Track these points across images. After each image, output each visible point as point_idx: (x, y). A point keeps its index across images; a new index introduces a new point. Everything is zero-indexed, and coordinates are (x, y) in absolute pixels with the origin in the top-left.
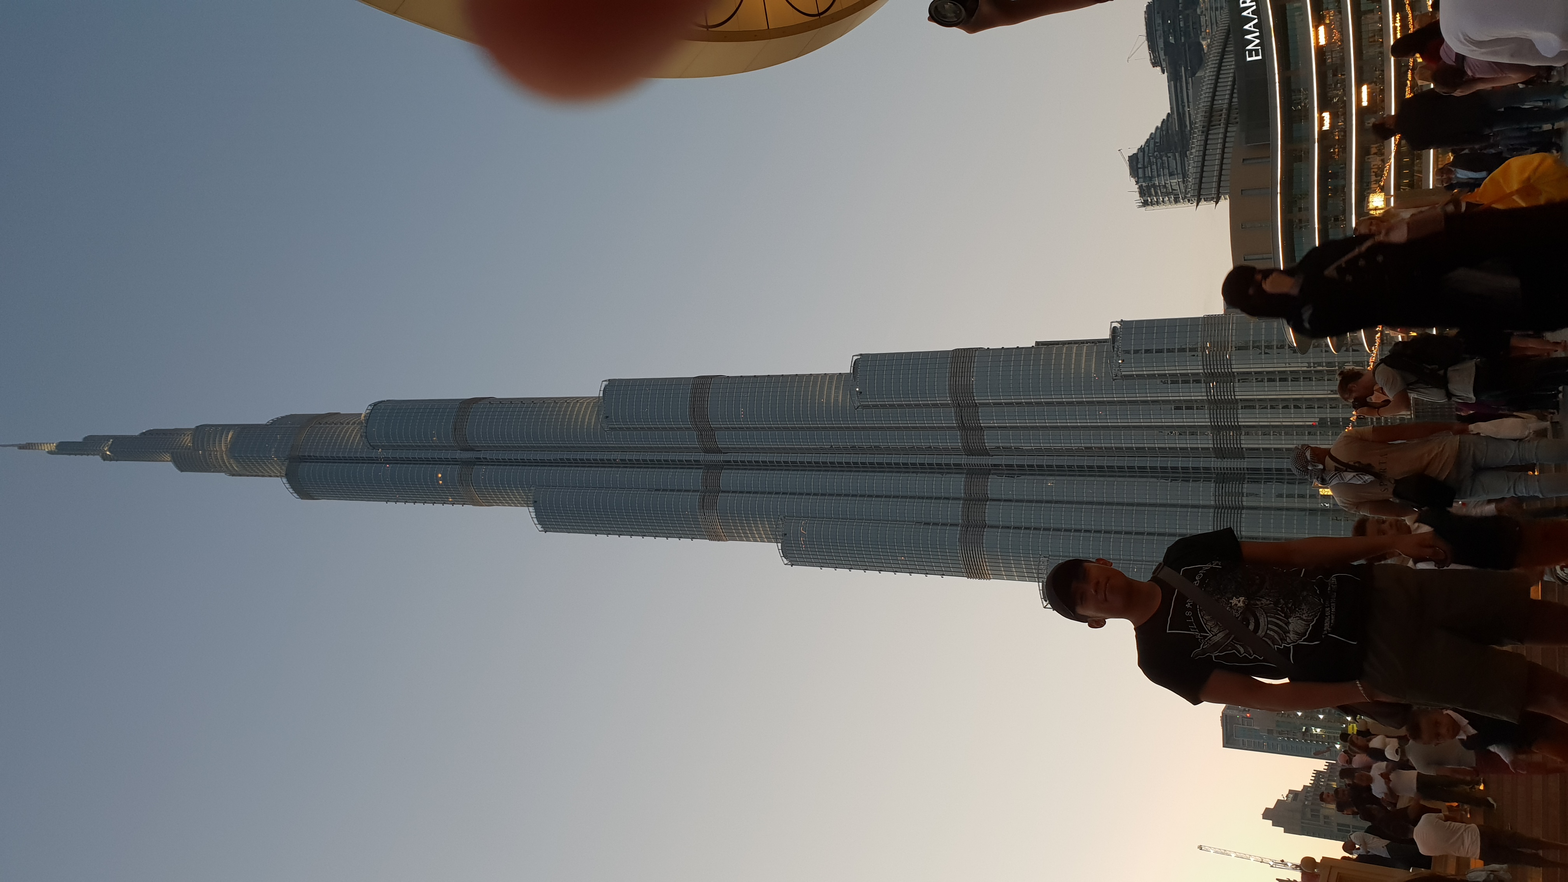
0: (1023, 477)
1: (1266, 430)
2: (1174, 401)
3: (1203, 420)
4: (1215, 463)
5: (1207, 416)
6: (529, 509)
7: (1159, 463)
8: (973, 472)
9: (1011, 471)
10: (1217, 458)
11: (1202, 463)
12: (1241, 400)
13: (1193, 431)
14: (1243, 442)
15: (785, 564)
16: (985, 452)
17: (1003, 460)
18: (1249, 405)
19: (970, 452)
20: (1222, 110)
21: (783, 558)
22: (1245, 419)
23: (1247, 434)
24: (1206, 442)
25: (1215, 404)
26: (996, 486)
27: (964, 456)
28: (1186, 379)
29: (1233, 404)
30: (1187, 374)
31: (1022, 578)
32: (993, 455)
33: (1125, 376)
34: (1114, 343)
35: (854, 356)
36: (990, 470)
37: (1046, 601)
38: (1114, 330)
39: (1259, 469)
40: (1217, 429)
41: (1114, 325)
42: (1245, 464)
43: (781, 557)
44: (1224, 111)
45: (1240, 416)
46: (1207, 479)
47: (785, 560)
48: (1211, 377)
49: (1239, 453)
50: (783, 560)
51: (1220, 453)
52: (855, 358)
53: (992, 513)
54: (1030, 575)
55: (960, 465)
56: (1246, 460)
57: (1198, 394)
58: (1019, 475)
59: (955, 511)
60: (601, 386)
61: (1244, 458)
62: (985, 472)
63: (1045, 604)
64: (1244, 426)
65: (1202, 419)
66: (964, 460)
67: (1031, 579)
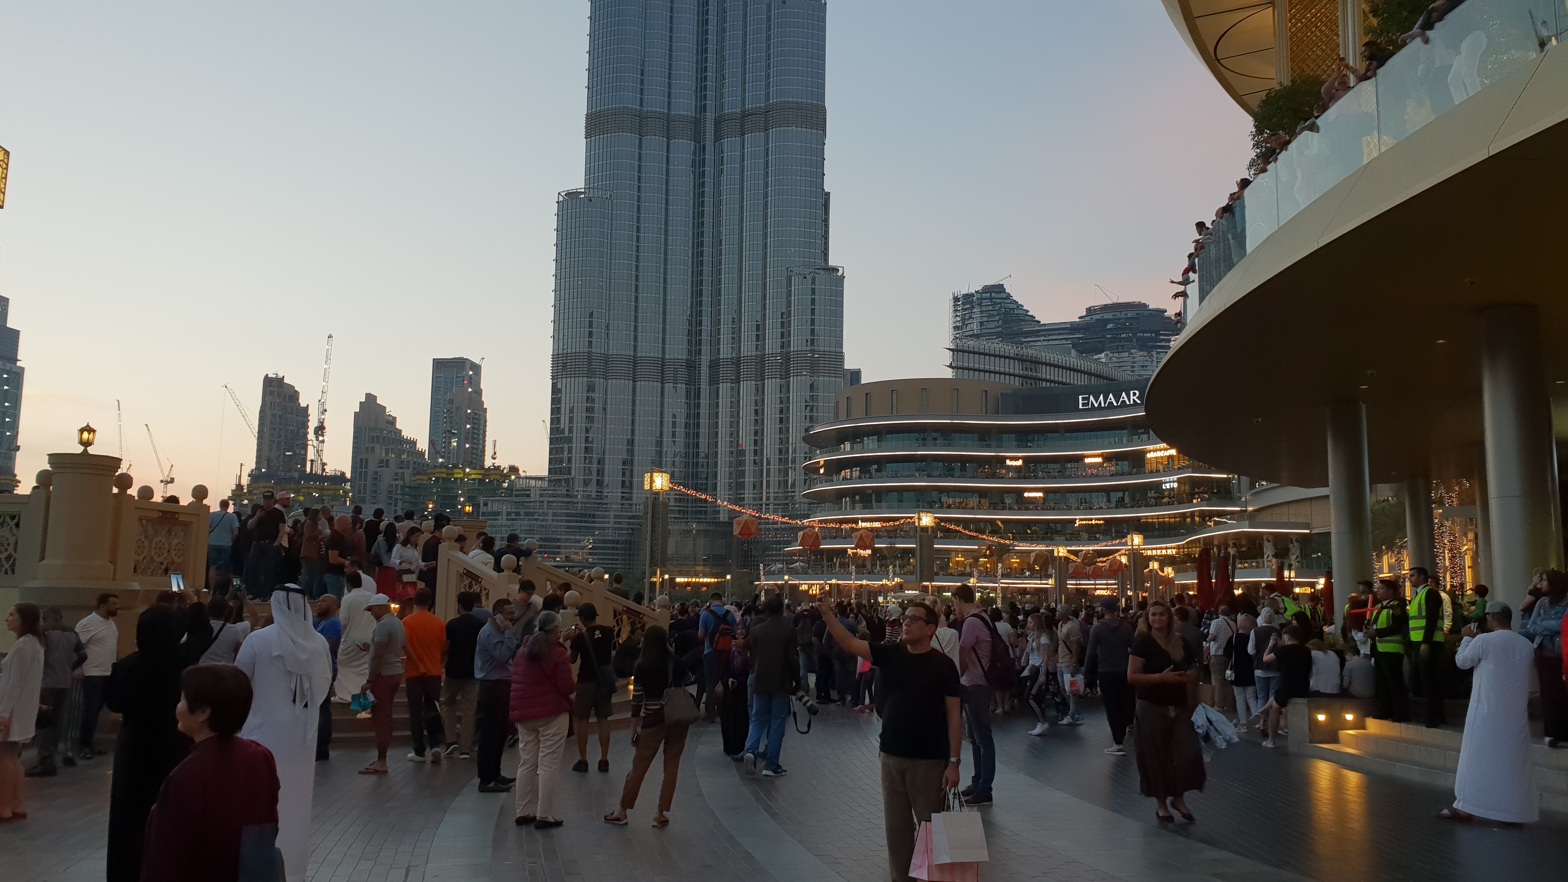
0: (692, 176)
1: (735, 405)
2: (764, 324)
3: (746, 350)
4: (705, 360)
5: (749, 353)
7: (706, 308)
8: (697, 125)
9: (699, 164)
10: (710, 362)
11: (705, 349)
12: (764, 384)
13: (736, 340)
14: (725, 384)
16: (718, 137)
17: (709, 156)
18: (760, 390)
19: (718, 122)
20: (1036, 372)
22: (747, 388)
23: (732, 389)
24: (725, 352)
25: (761, 360)
26: (683, 147)
27: (714, 115)
28: (785, 335)
29: (761, 377)
30: (789, 336)
31: (589, 171)
32: (714, 146)
33: (790, 280)
34: (823, 269)
36: (700, 143)
37: (566, 195)
38: (836, 270)
39: (699, 397)
40: (737, 362)
41: (841, 270)
42: (704, 386)
44: (1035, 374)
45: (749, 382)
46: (690, 352)
48: (787, 358)
49: (714, 380)
51: (714, 365)
53: (654, 143)
54: (592, 181)
55: (705, 111)
56: (708, 387)
57: (772, 345)
58: (694, 172)
59: (655, 104)
61: (710, 385)
62: (698, 137)
63: (563, 194)
64: (739, 386)
65: (748, 349)
66: (710, 115)
67: (588, 181)
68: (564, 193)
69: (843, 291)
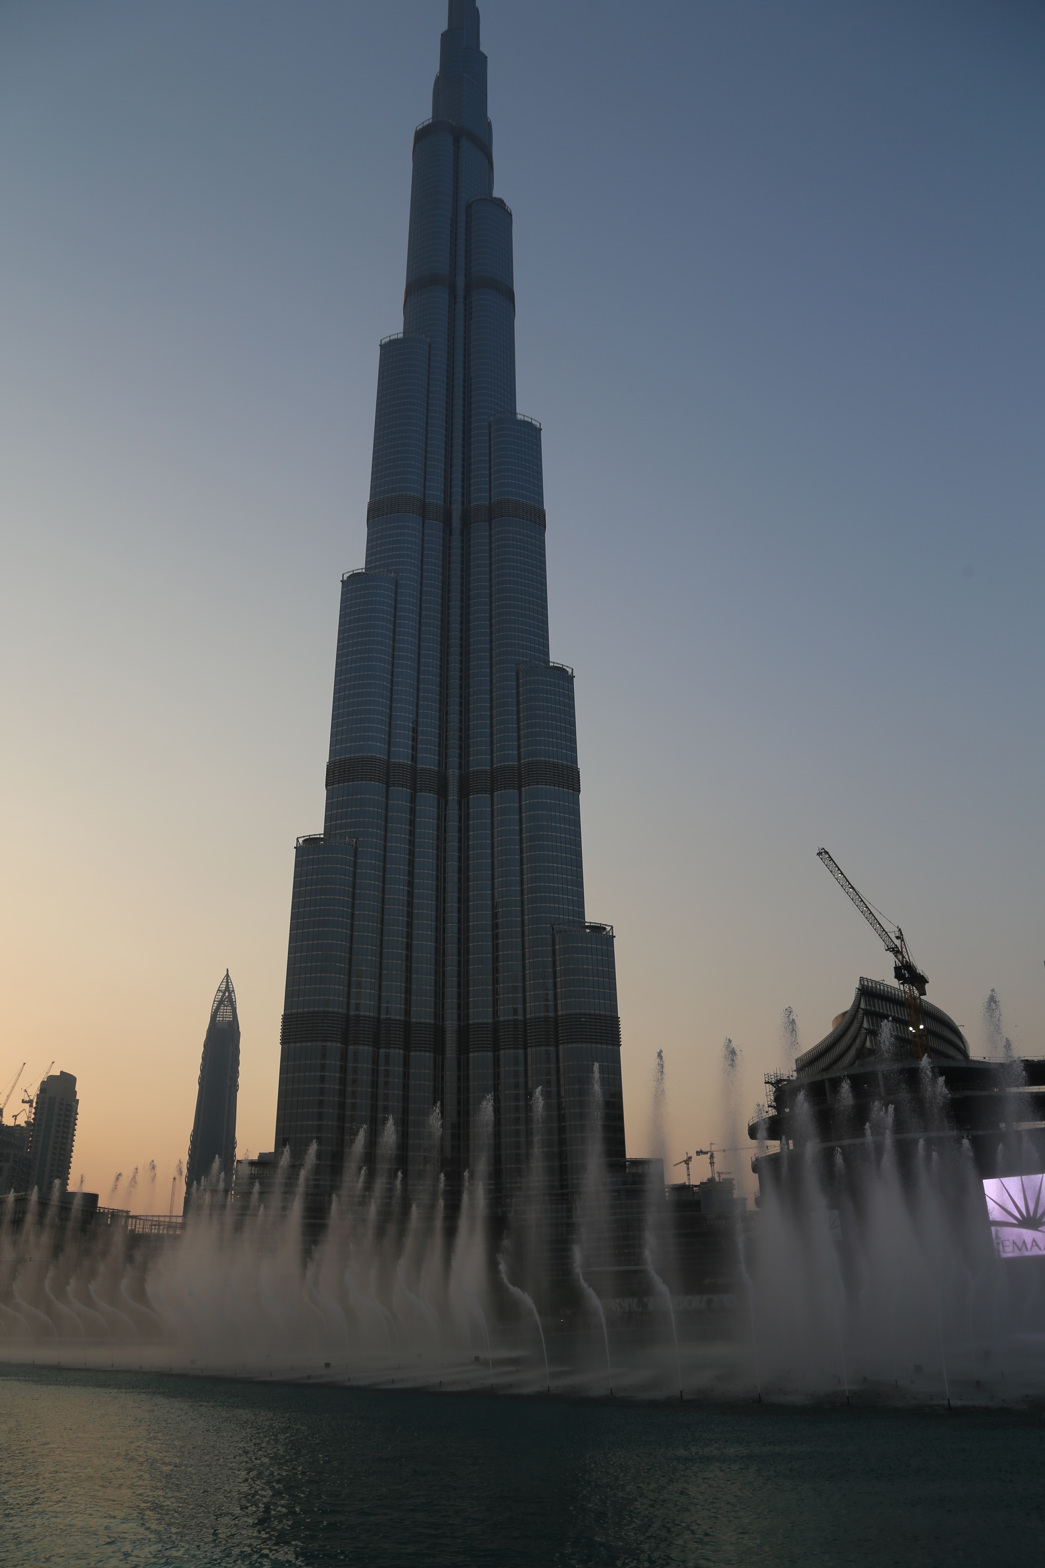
2: (525, 986)
4: (452, 1025)
5: (508, 1018)
6: (401, 333)
8: (441, 780)
10: (459, 1028)
12: (526, 1052)
15: (343, 575)
16: (464, 794)
17: (453, 811)
18: (495, 1063)
19: (462, 779)
21: (352, 573)
22: (505, 1057)
24: (478, 1017)
26: (429, 801)
27: (458, 772)
28: (550, 998)
29: (523, 1045)
30: (557, 999)
31: (329, 818)
32: (459, 800)
33: (555, 938)
35: (572, 670)
36: (443, 796)
37: (304, 841)
39: (445, 1070)
40: (496, 1028)
41: (608, 928)
42: (451, 1055)
43: (353, 571)
45: (508, 1051)
46: (434, 1016)
47: (348, 575)
48: (554, 1023)
49: (462, 1050)
50: (348, 572)
51: (463, 1032)
52: (570, 671)
53: (400, 795)
54: (334, 828)
55: (448, 767)
56: (456, 1057)
57: (535, 1009)
59: (402, 755)
60: (535, 420)
61: (458, 1055)
62: (442, 792)
63: (301, 840)
65: (506, 1012)
66: (453, 773)
67: (329, 827)
68: (303, 839)
69: (613, 951)
